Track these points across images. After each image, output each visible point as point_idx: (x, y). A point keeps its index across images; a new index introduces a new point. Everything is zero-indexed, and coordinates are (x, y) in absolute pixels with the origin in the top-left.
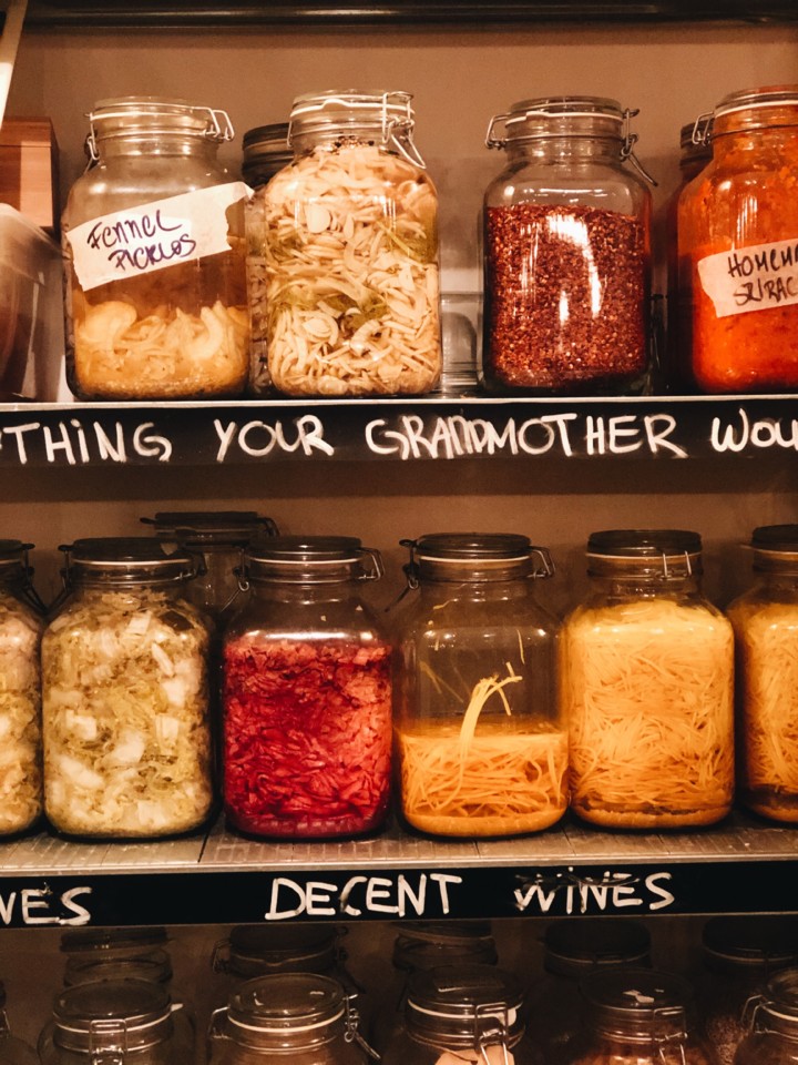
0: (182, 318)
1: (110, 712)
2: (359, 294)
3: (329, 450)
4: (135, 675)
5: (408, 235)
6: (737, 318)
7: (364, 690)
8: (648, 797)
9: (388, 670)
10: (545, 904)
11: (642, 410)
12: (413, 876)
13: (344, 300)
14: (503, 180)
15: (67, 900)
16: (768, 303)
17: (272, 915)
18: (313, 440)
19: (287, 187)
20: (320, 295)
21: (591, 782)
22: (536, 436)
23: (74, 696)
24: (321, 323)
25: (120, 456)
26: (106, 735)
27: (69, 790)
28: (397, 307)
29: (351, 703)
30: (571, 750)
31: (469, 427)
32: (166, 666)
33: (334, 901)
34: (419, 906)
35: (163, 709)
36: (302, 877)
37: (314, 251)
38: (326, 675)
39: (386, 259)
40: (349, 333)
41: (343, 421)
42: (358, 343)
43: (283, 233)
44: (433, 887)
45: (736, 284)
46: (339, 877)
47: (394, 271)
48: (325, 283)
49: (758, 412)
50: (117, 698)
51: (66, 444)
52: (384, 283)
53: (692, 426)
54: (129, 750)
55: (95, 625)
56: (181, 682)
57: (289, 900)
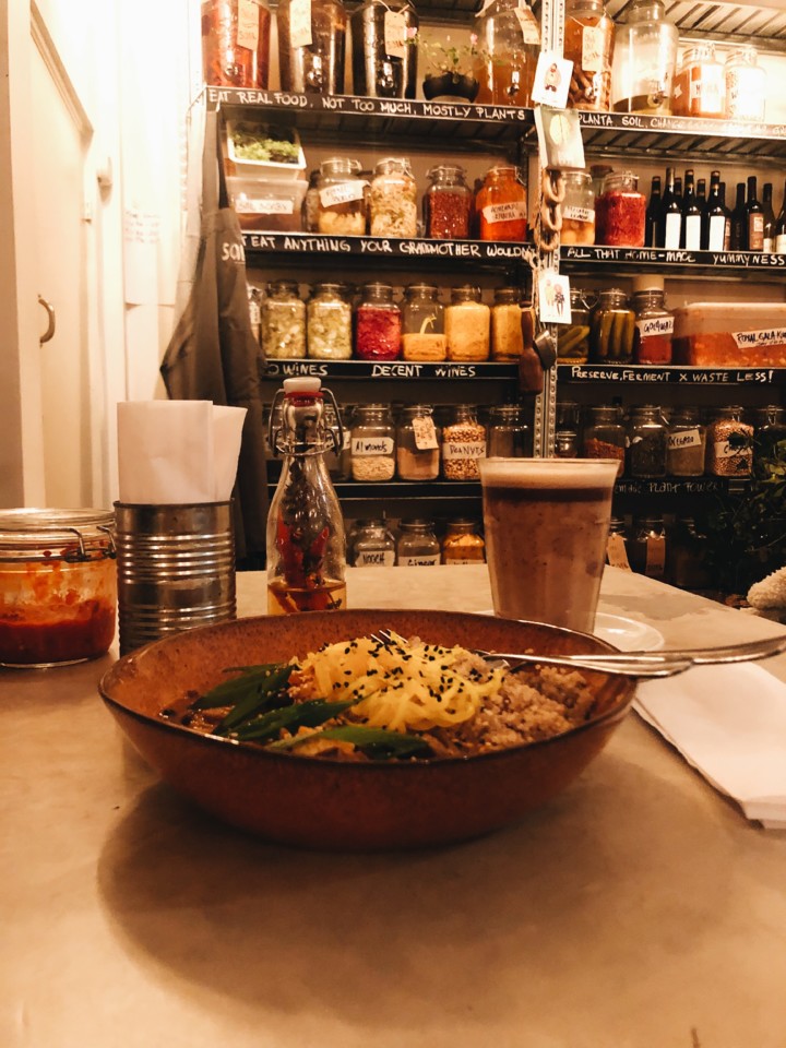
0: (350, 216)
1: (327, 325)
2: (397, 211)
3: (390, 250)
4: (334, 315)
5: (410, 196)
6: (493, 224)
7: (395, 320)
8: (468, 353)
9: (401, 316)
10: (443, 374)
11: (470, 244)
12: (410, 366)
13: (392, 212)
14: (432, 185)
15: (321, 368)
16: (501, 220)
17: (374, 375)
18: (387, 247)
19: (378, 182)
20: (387, 211)
21: (453, 349)
22: (443, 249)
23: (317, 320)
24: (387, 218)
25: (337, 249)
26: (326, 331)
27: (316, 346)
28: (407, 215)
29: (392, 324)
30: (448, 342)
31: (426, 246)
32: (343, 312)
33: (390, 372)
34: (411, 374)
35: (342, 324)
36: (382, 365)
37: (386, 199)
38: (386, 316)
39: (404, 202)
40: (394, 222)
41: (394, 243)
42: (397, 224)
43: (377, 194)
44: (415, 369)
45: (493, 214)
46: (391, 365)
47: (406, 205)
48: (389, 208)
49: (499, 245)
50: (330, 321)
51: (323, 245)
52: (404, 208)
53: (483, 248)
54: (332, 335)
55: (323, 301)
56: (346, 318)
57: (378, 371)
